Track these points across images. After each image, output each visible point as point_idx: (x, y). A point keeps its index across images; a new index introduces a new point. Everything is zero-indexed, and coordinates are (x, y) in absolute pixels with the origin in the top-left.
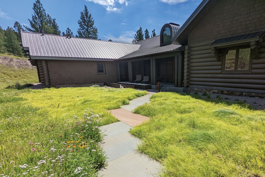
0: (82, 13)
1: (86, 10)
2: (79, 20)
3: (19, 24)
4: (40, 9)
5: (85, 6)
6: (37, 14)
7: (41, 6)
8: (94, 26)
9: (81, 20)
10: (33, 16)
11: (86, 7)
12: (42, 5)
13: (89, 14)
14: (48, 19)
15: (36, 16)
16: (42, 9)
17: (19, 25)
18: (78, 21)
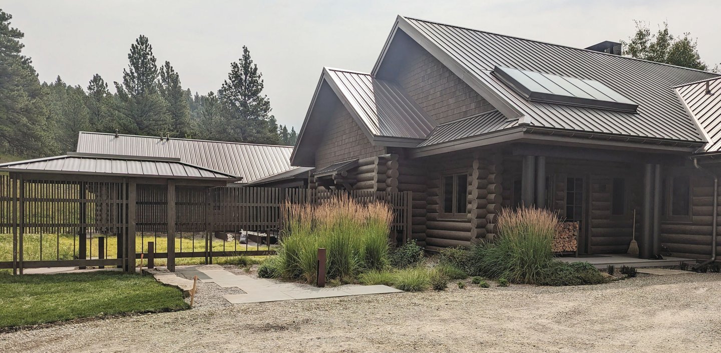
0: (235, 66)
1: (246, 57)
2: (225, 82)
3: (102, 80)
4: (145, 58)
5: (244, 48)
6: (137, 68)
7: (148, 49)
8: (261, 95)
9: (231, 82)
10: (127, 74)
11: (246, 50)
12: (151, 48)
13: (252, 65)
14: (166, 74)
15: (132, 73)
16: (149, 57)
17: (103, 82)
18: (223, 85)
